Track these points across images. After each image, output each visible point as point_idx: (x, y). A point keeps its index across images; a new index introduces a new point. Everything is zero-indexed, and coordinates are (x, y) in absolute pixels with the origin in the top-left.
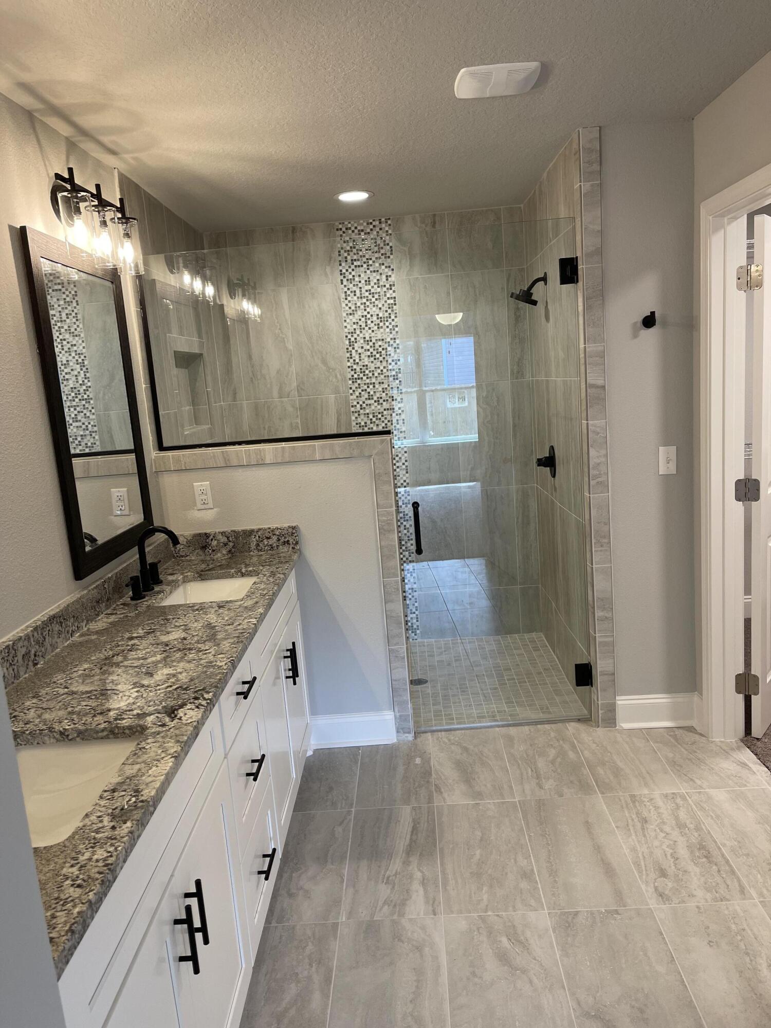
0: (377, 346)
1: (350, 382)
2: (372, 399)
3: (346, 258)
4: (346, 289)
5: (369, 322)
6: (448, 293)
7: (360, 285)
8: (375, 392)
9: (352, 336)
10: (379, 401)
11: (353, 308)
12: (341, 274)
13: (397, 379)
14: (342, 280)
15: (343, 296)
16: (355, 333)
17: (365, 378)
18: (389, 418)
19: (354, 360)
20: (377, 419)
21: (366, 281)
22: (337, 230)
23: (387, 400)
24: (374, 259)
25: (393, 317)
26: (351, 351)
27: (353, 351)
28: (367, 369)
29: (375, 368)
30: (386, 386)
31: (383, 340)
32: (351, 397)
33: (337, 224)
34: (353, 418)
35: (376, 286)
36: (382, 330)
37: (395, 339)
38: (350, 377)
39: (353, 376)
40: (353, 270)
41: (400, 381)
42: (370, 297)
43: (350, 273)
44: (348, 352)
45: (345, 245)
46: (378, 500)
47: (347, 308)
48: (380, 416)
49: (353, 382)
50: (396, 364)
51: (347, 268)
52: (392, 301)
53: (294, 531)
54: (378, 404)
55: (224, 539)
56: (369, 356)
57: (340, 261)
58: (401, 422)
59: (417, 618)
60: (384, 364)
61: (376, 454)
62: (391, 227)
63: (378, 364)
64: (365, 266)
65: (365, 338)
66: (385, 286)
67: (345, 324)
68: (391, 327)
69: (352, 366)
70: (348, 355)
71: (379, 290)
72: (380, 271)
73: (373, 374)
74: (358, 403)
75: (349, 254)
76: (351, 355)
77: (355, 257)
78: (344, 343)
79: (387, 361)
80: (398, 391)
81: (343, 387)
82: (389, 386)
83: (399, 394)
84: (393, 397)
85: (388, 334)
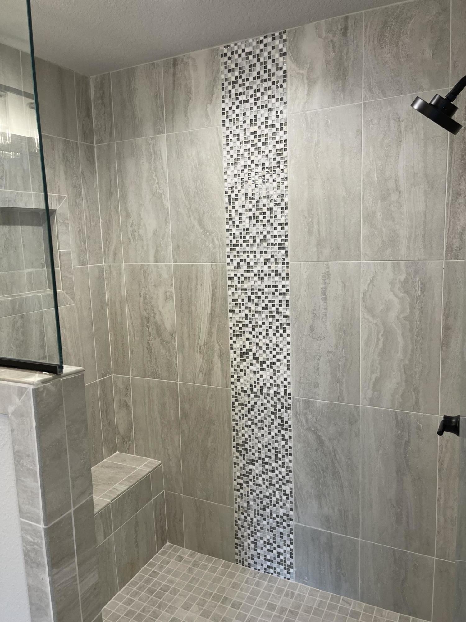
0: (261, 205)
1: (228, 249)
2: (252, 271)
3: (230, 91)
5: (253, 174)
6: (359, 132)
7: (245, 126)
8: (255, 263)
10: (259, 275)
11: (235, 156)
12: (223, 114)
13: (283, 248)
14: (224, 121)
15: (224, 141)
16: (236, 188)
17: (244, 245)
18: (270, 297)
19: (234, 222)
20: (256, 297)
21: (251, 120)
22: (222, 56)
23: (270, 275)
24: (262, 90)
25: (282, 166)
26: (230, 211)
27: (233, 211)
28: (247, 233)
29: (257, 233)
30: (269, 257)
31: (268, 197)
32: (229, 268)
33: (221, 47)
34: (230, 293)
36: (267, 184)
37: (283, 195)
38: (229, 243)
39: (231, 241)
40: (237, 107)
41: (287, 252)
42: (256, 141)
43: (234, 111)
44: (227, 212)
45: (230, 75)
47: (229, 156)
48: (259, 294)
49: (231, 249)
50: (283, 228)
51: (231, 105)
52: (282, 146)
54: (259, 279)
56: (250, 218)
58: (284, 304)
59: (292, 554)
60: (268, 228)
62: (287, 43)
63: (261, 228)
64: (251, 100)
65: (247, 194)
66: (274, 126)
67: (225, 177)
69: (231, 230)
70: (227, 215)
71: (266, 131)
72: (269, 106)
73: (255, 241)
75: (233, 87)
76: (230, 215)
77: (240, 90)
78: (222, 200)
79: (272, 225)
80: (283, 263)
81: (220, 254)
82: (272, 256)
83: (284, 268)
84: (276, 271)
85: (276, 189)
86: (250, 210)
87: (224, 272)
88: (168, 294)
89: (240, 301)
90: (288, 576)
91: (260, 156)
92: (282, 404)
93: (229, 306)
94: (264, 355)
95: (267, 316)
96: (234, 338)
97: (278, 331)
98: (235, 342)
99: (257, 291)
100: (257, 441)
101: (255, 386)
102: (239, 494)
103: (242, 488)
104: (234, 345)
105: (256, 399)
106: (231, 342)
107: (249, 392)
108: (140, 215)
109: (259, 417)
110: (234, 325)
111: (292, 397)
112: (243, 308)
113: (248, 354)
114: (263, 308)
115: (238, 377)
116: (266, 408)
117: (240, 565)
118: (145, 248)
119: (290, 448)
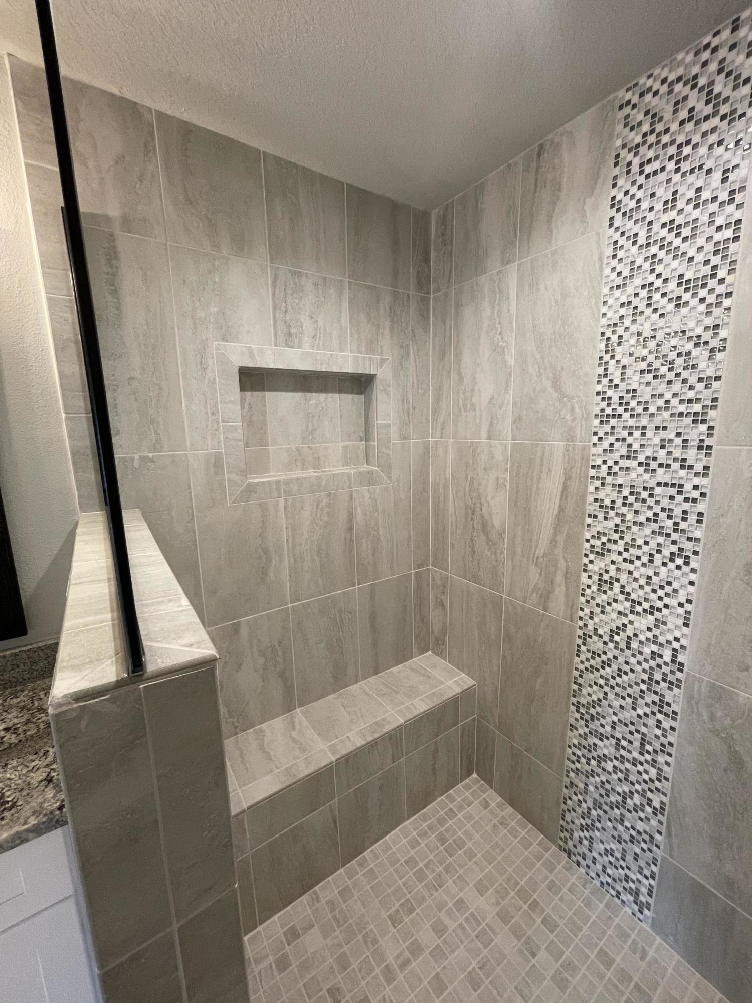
0: (665, 349)
1: (596, 422)
2: (635, 458)
3: (629, 164)
4: (617, 236)
5: (656, 297)
7: (651, 216)
8: (642, 446)
9: (614, 332)
10: (648, 465)
11: (626, 273)
12: (612, 206)
13: (704, 421)
14: (612, 219)
15: (609, 250)
16: (622, 324)
18: (665, 503)
19: (611, 381)
21: (666, 203)
22: (621, 108)
23: (668, 466)
26: (607, 363)
27: (612, 362)
28: (633, 397)
29: (653, 396)
32: (594, 450)
33: (621, 93)
34: (591, 489)
35: (689, 208)
36: (684, 311)
40: (640, 187)
41: (711, 428)
42: (670, 237)
43: (633, 196)
44: (600, 365)
45: (632, 135)
47: (614, 276)
48: (644, 495)
50: (708, 386)
51: (628, 187)
52: (727, 233)
54: (646, 471)
56: (642, 371)
57: (615, 177)
58: (692, 518)
59: (651, 891)
60: (677, 387)
63: (662, 388)
64: (671, 166)
65: (640, 333)
66: (715, 199)
67: (604, 310)
68: (711, 299)
69: (604, 392)
70: (601, 370)
71: (696, 213)
72: (709, 164)
73: (646, 409)
75: (636, 154)
76: (606, 369)
77: (650, 155)
78: (595, 348)
79: (684, 381)
80: (700, 448)
81: (581, 429)
82: (678, 435)
83: (702, 456)
84: (684, 460)
86: (643, 359)
87: (585, 458)
88: (501, 482)
90: (640, 915)
91: (675, 264)
92: (665, 674)
93: (587, 507)
94: (641, 592)
95: (653, 532)
96: (592, 557)
97: (672, 560)
98: (591, 562)
99: (640, 490)
100: (610, 711)
101: (618, 634)
102: (573, 766)
103: (579, 762)
104: (590, 566)
105: (617, 653)
106: (586, 560)
110: (593, 537)
111: (685, 669)
112: (612, 513)
113: (611, 584)
114: (648, 519)
115: (591, 613)
116: (632, 671)
117: (565, 855)
119: (670, 744)
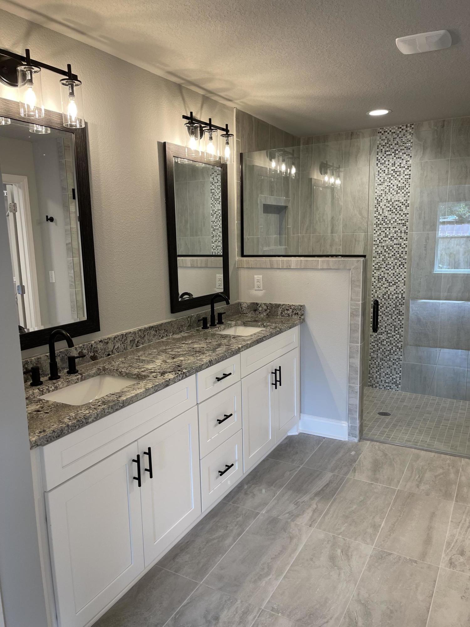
0: (395, 204)
1: (375, 226)
2: (388, 237)
3: (382, 150)
4: (379, 169)
5: (391, 190)
6: (447, 172)
7: (388, 167)
8: (389, 233)
9: (379, 198)
10: (391, 239)
11: (382, 181)
12: (377, 160)
13: (405, 225)
14: (377, 164)
15: (377, 173)
16: (382, 196)
17: (384, 224)
18: (397, 250)
19: (379, 213)
20: (389, 250)
21: (392, 164)
22: (379, 133)
23: (397, 239)
24: (399, 150)
25: (407, 187)
26: (378, 207)
27: (379, 207)
28: (386, 218)
29: (392, 218)
30: (398, 230)
31: (399, 201)
32: (375, 235)
33: (379, 129)
34: (374, 248)
35: (398, 167)
36: (399, 195)
37: (407, 200)
38: (375, 223)
39: (377, 222)
40: (385, 157)
41: (407, 227)
42: (394, 174)
43: (383, 159)
44: (375, 208)
45: (382, 142)
46: (352, 296)
47: (379, 181)
48: (391, 248)
49: (377, 226)
50: (406, 216)
51: (382, 156)
52: (408, 177)
53: (302, 308)
54: (391, 241)
55: (265, 307)
56: (388, 211)
57: (378, 152)
58: (404, 253)
59: (400, 378)
60: (398, 216)
61: (353, 269)
62: (414, 129)
63: (394, 216)
64: (393, 154)
65: (387, 199)
66: (404, 167)
67: (376, 191)
68: (405, 193)
69: (377, 217)
70: (376, 209)
71: (400, 169)
72: (403, 158)
73: (390, 222)
74: (378, 239)
75: (384, 148)
76: (377, 209)
77: (387, 149)
78: (373, 202)
79: (400, 214)
80: (405, 233)
81: (370, 229)
82: (399, 229)
83: (405, 235)
84: (401, 237)
85: (403, 197)
86: (389, 207)
87: (371, 238)
89: (380, 252)
90: (398, 389)
91: (396, 181)
92: (400, 302)
93: (373, 254)
94: (391, 279)
95: (394, 259)
96: (375, 271)
97: (400, 266)
98: (375, 273)
99: (390, 247)
100: (384, 322)
101: (385, 295)
102: (372, 351)
103: (374, 348)
104: (375, 275)
105: (385, 302)
106: (373, 273)
107: (381, 298)
108: (324, 209)
109: (386, 310)
110: (375, 264)
111: (405, 299)
112: (381, 255)
113: (382, 279)
114: (392, 255)
115: (376, 291)
116: (390, 306)
117: (371, 387)
118: (326, 226)
119: (403, 324)
